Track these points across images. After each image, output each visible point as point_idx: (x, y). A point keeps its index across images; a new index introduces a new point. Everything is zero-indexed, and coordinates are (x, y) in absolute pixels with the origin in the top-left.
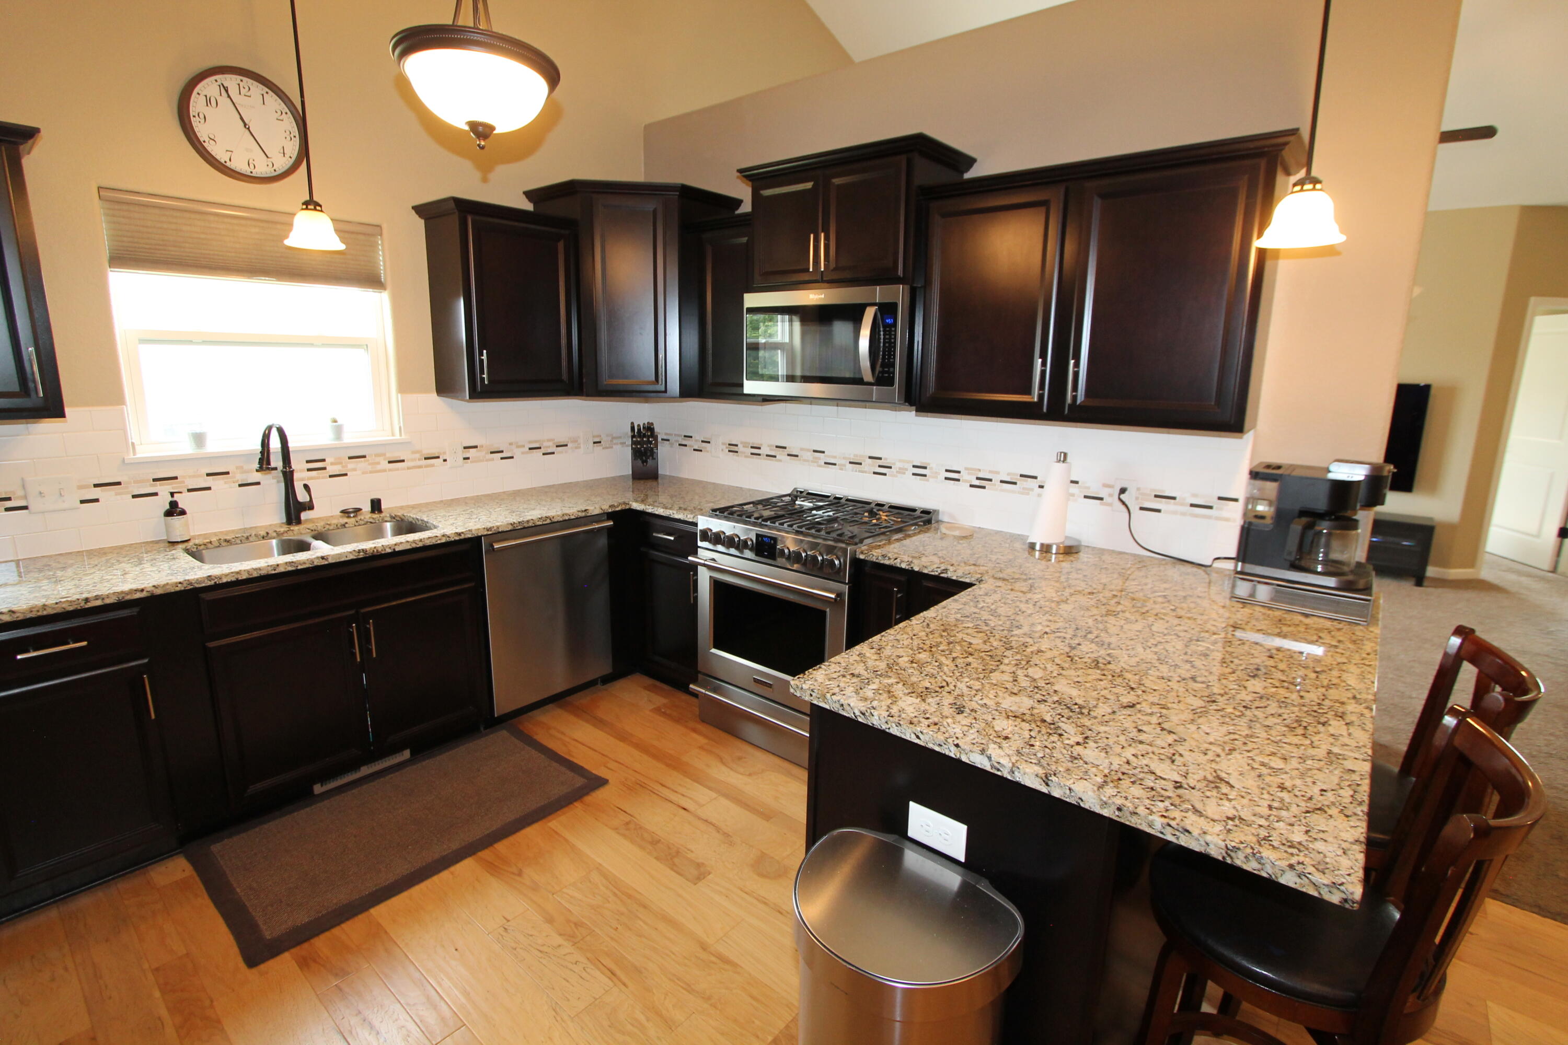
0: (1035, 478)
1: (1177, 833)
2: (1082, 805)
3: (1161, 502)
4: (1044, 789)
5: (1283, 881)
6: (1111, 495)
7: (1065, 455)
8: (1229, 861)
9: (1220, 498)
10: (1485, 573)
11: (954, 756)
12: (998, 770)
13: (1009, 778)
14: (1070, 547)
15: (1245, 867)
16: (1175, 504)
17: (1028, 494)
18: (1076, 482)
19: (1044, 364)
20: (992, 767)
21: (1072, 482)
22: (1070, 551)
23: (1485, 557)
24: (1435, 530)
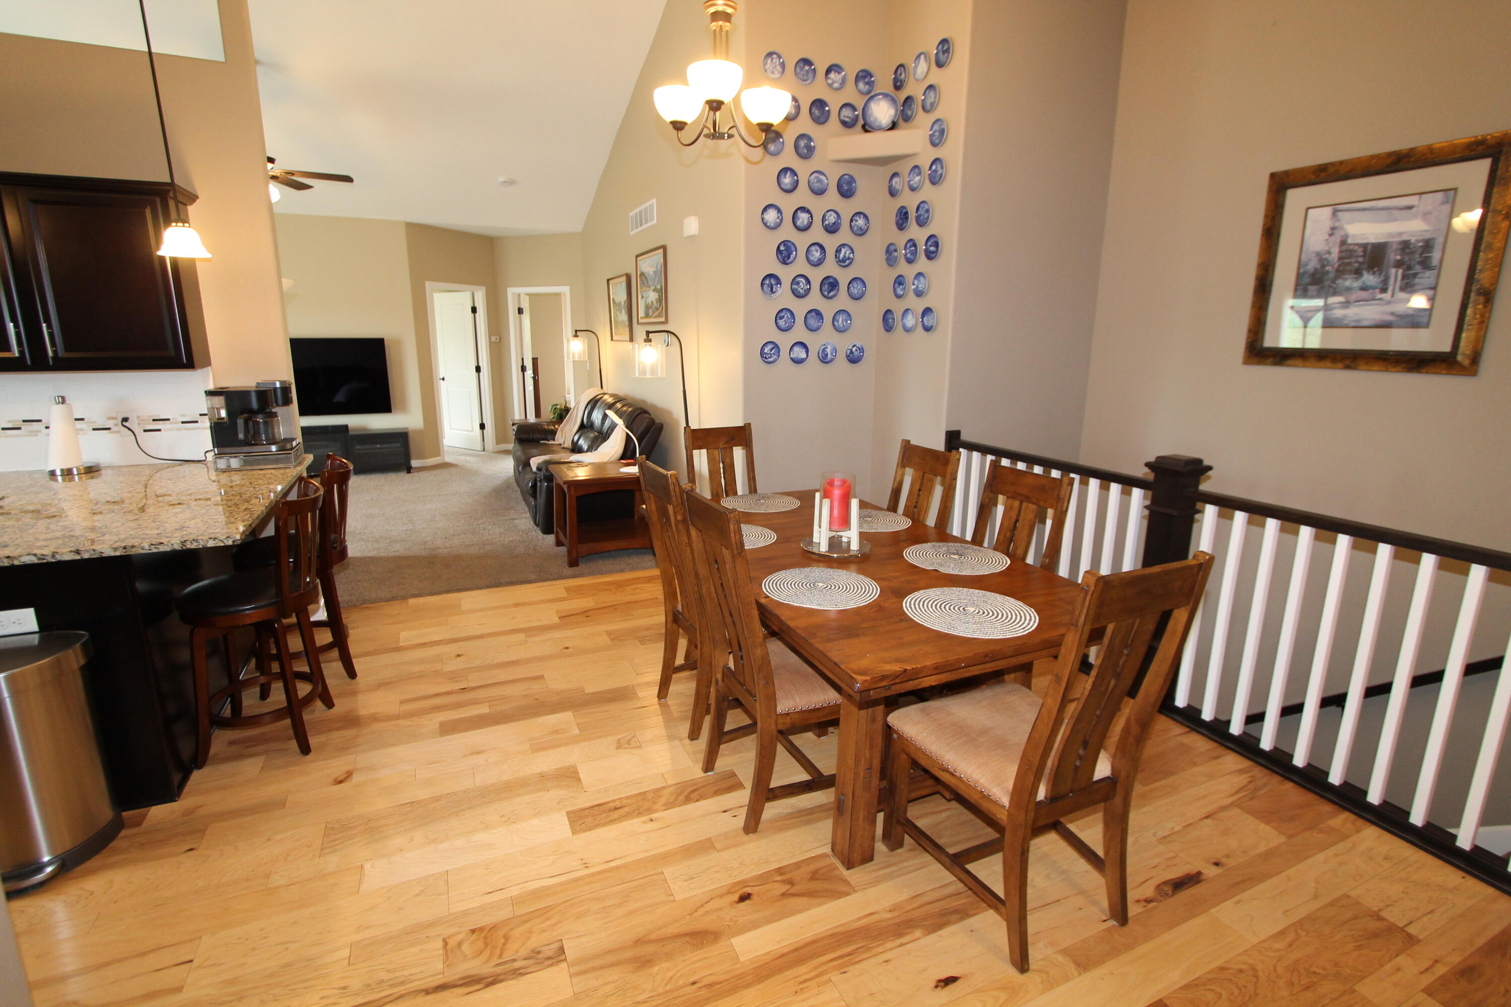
0: (40, 421)
1: (158, 546)
2: (103, 555)
3: (159, 424)
4: (78, 557)
5: (209, 545)
6: (116, 425)
7: (63, 398)
8: (184, 548)
9: (201, 415)
10: (448, 459)
11: (8, 565)
12: (44, 559)
13: (53, 560)
14: (90, 467)
15: (193, 547)
16: (170, 424)
17: (36, 435)
18: (82, 419)
19: (16, 326)
20: (39, 559)
21: (76, 420)
22: (91, 471)
23: (445, 448)
24: (410, 435)
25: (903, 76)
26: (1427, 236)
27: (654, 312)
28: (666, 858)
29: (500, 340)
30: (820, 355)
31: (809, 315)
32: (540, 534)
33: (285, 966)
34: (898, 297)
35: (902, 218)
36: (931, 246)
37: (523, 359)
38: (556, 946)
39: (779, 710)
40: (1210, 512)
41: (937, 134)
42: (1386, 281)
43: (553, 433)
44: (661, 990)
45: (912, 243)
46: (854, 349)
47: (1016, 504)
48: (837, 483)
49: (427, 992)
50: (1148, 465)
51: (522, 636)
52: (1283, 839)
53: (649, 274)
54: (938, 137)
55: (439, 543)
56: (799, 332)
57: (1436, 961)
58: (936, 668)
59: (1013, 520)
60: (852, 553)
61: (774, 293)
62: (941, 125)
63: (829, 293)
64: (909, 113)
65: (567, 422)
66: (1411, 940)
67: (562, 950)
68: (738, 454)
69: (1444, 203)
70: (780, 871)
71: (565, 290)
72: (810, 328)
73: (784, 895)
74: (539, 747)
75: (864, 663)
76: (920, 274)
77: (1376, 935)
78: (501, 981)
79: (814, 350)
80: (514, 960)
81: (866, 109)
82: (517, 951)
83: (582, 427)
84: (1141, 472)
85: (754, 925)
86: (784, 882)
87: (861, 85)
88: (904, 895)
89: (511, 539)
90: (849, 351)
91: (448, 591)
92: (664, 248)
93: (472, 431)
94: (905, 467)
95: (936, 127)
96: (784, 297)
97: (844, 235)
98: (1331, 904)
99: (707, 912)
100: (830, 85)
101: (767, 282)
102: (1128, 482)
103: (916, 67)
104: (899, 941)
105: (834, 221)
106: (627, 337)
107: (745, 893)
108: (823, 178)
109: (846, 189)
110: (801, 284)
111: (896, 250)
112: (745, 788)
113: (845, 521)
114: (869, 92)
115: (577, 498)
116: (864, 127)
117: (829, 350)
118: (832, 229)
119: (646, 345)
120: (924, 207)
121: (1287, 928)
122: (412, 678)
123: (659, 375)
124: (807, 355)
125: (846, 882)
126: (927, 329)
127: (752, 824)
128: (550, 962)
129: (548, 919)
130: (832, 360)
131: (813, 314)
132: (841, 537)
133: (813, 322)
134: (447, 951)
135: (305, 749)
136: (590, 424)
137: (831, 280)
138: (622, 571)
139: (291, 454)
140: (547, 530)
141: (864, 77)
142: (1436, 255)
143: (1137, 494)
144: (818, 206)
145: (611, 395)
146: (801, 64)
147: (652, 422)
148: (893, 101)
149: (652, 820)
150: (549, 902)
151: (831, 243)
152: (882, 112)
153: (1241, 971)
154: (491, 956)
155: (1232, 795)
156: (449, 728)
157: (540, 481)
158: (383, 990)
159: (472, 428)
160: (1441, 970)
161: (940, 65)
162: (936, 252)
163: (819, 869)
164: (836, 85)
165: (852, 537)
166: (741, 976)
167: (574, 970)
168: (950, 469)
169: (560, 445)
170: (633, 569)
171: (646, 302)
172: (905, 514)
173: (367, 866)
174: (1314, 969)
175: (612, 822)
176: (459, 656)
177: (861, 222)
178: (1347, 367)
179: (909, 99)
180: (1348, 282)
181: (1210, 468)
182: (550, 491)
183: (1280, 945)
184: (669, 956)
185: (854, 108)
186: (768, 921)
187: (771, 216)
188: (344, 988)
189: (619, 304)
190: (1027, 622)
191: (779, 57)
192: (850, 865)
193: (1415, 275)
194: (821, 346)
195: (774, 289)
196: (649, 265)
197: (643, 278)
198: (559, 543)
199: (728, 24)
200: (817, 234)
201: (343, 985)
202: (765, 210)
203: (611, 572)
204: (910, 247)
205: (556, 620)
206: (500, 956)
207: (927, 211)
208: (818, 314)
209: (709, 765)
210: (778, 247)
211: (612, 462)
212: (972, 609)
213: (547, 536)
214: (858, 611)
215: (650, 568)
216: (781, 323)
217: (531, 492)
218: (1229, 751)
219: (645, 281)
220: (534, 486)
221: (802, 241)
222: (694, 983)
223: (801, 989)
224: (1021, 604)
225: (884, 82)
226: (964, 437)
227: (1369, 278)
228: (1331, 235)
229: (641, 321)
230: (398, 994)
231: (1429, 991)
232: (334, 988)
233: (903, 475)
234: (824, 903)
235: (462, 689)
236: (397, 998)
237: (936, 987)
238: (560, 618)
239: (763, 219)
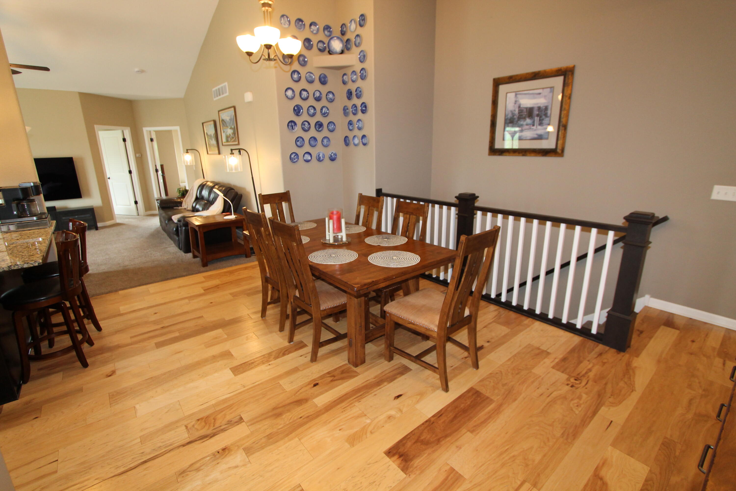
5: (25, 267)
10: (119, 221)
23: (116, 216)
24: (95, 209)
25: (345, 29)
26: (546, 105)
27: (231, 140)
28: (280, 377)
29: (141, 155)
30: (317, 158)
31: (311, 140)
32: (183, 254)
33: (109, 452)
34: (350, 130)
35: (349, 94)
36: (363, 107)
37: (156, 166)
38: (238, 417)
39: (321, 309)
40: (479, 213)
41: (362, 57)
42: (534, 122)
43: (180, 204)
44: (288, 423)
45: (355, 106)
46: (332, 154)
47: (408, 216)
48: (335, 213)
49: (184, 446)
50: (456, 197)
51: (187, 301)
52: (509, 330)
53: (226, 120)
54: (363, 59)
55: (127, 263)
56: (307, 148)
57: (556, 358)
58: (384, 279)
59: (407, 223)
60: (343, 242)
61: (294, 129)
62: (363, 53)
63: (319, 129)
64: (349, 46)
65: (188, 197)
66: (548, 354)
67: (241, 418)
68: (284, 205)
69: (551, 92)
70: (329, 373)
71: (178, 128)
72: (312, 145)
73: (332, 381)
74: (209, 345)
75: (358, 280)
76: (359, 120)
77: (538, 354)
78: (217, 434)
79: (314, 156)
80: (221, 426)
81: (329, 44)
82: (221, 423)
83: (197, 199)
84: (453, 200)
85: (322, 393)
86: (331, 376)
87: (326, 32)
88: (379, 372)
89: (167, 257)
90: (330, 156)
91: (140, 285)
92: (234, 107)
93: (130, 205)
94: (361, 205)
95: (362, 54)
96: (298, 131)
97: (324, 102)
98: (525, 348)
99: (301, 393)
100: (312, 32)
101: (290, 124)
102: (449, 205)
103: (350, 26)
104: (379, 388)
105: (319, 95)
106: (217, 152)
107: (315, 383)
108: (312, 75)
109: (323, 81)
110: (306, 125)
111: (348, 109)
112: (308, 346)
113: (339, 229)
114: (330, 36)
115: (204, 233)
116: (329, 52)
117: (321, 155)
118: (318, 99)
119: (231, 156)
120: (359, 90)
121: (511, 357)
122: (132, 326)
123: (239, 170)
124: (311, 158)
125: (356, 372)
126: (364, 144)
127: (314, 358)
128: (237, 423)
129: (232, 409)
130: (323, 160)
131: (313, 139)
132: (338, 236)
133: (313, 143)
134: (188, 429)
135: (85, 365)
136: (201, 197)
137: (319, 123)
138: (231, 266)
139: (47, 220)
140: (187, 250)
141: (327, 29)
142: (549, 112)
143: (453, 209)
144: (311, 88)
145: (211, 182)
146: (298, 21)
147: (237, 194)
148: (341, 41)
149: (270, 365)
150: (231, 402)
151: (318, 106)
152: (337, 45)
153: (497, 373)
154: (210, 426)
155: (493, 319)
156: (159, 345)
157: (181, 227)
158: (162, 450)
159: (130, 204)
160: (557, 360)
161: (361, 26)
162: (366, 110)
163: (344, 370)
164: (315, 32)
165: (343, 235)
166: (320, 411)
167: (248, 424)
168: (380, 204)
169: (185, 209)
170: (236, 265)
171: (226, 134)
172: (363, 225)
173: (137, 406)
174: (519, 368)
175: (252, 368)
176: (156, 313)
177: (331, 96)
178: (523, 155)
179: (348, 40)
180: (522, 122)
181: (478, 197)
182: (187, 232)
183: (509, 363)
184: (289, 411)
185: (324, 44)
186: (327, 391)
187: (289, 93)
188: (142, 453)
189: (211, 136)
190: (416, 260)
191: (287, 17)
192: (356, 366)
193: (543, 120)
194: (317, 154)
195: (294, 128)
196: (227, 116)
197: (223, 122)
198: (195, 257)
199: (270, 9)
200: (311, 101)
201: (142, 452)
202: (286, 90)
203: (225, 267)
204: (354, 107)
205: (202, 291)
206: (214, 426)
207: (360, 92)
208: (315, 139)
209: (291, 340)
210: (294, 108)
211: (218, 215)
212: (395, 258)
213: (187, 254)
214: (350, 263)
215: (244, 263)
216: (298, 143)
217: (175, 233)
218: (491, 304)
219: (225, 124)
220: (177, 230)
221: (305, 105)
222: (301, 418)
223: (344, 410)
224: (413, 254)
225: (336, 31)
226: (384, 191)
227: (528, 121)
228: (515, 104)
229: (224, 144)
230: (170, 449)
231: (553, 367)
232: (138, 454)
233: (360, 209)
234: (348, 381)
235: (162, 327)
236: (170, 451)
237: (395, 399)
238: (204, 290)
239: (286, 95)
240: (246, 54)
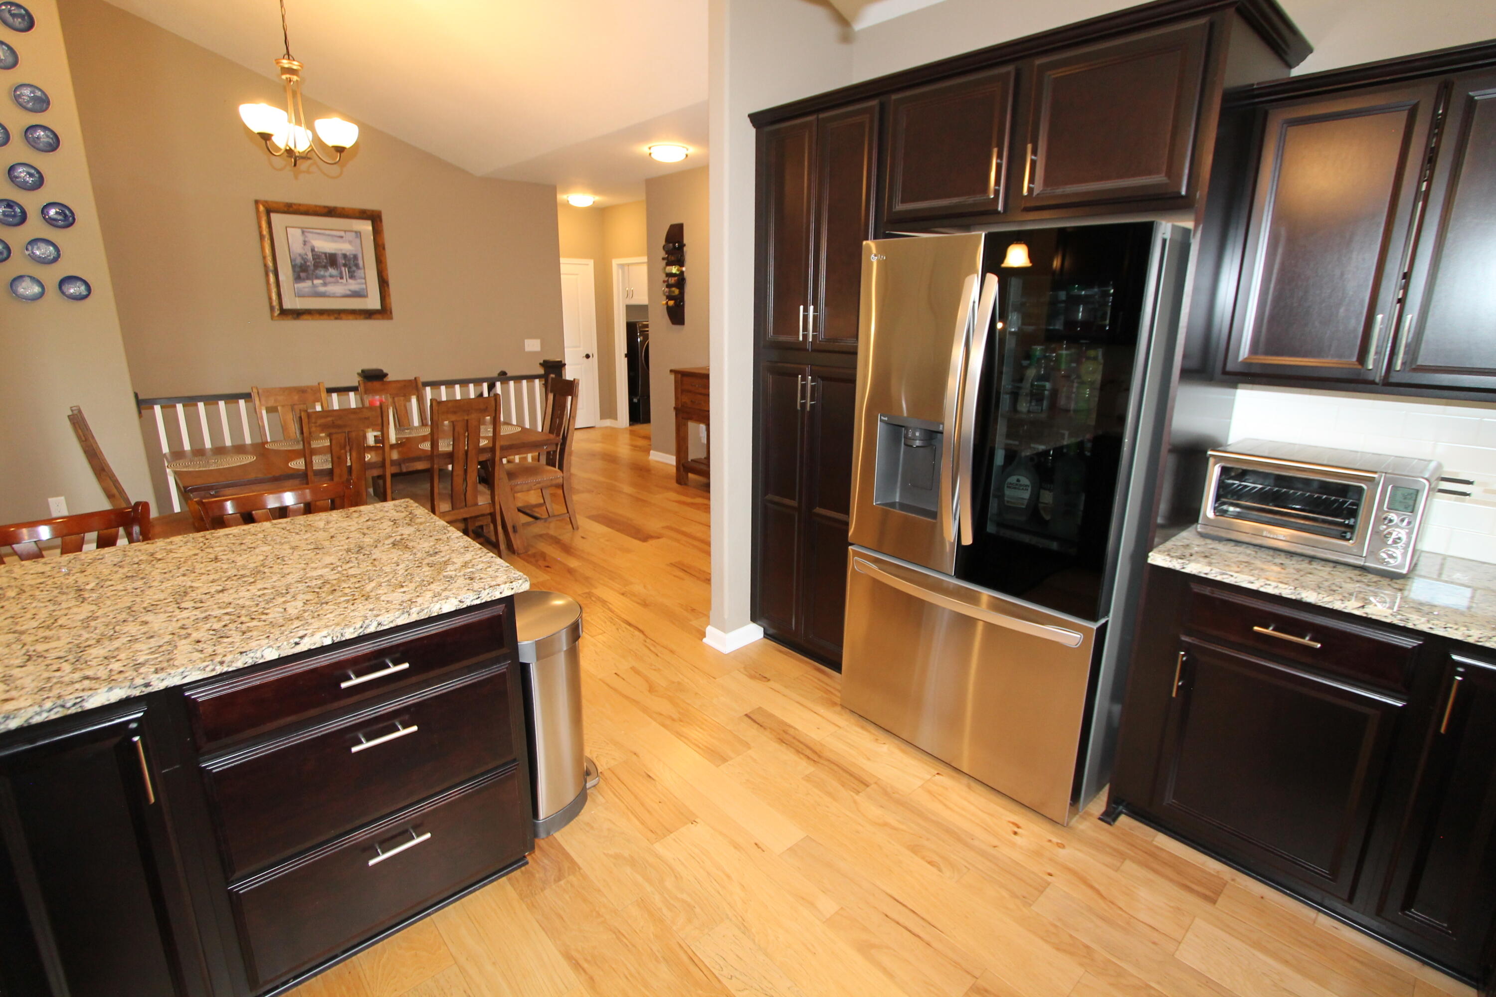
26: (354, 253)
42: (341, 273)
69: (356, 237)
76: (40, 241)
126: (77, 298)
142: (360, 262)
143: (352, 394)
178: (336, 319)
180: (322, 272)
193: (354, 272)
227: (332, 271)
228: (305, 245)
240: (259, 137)
